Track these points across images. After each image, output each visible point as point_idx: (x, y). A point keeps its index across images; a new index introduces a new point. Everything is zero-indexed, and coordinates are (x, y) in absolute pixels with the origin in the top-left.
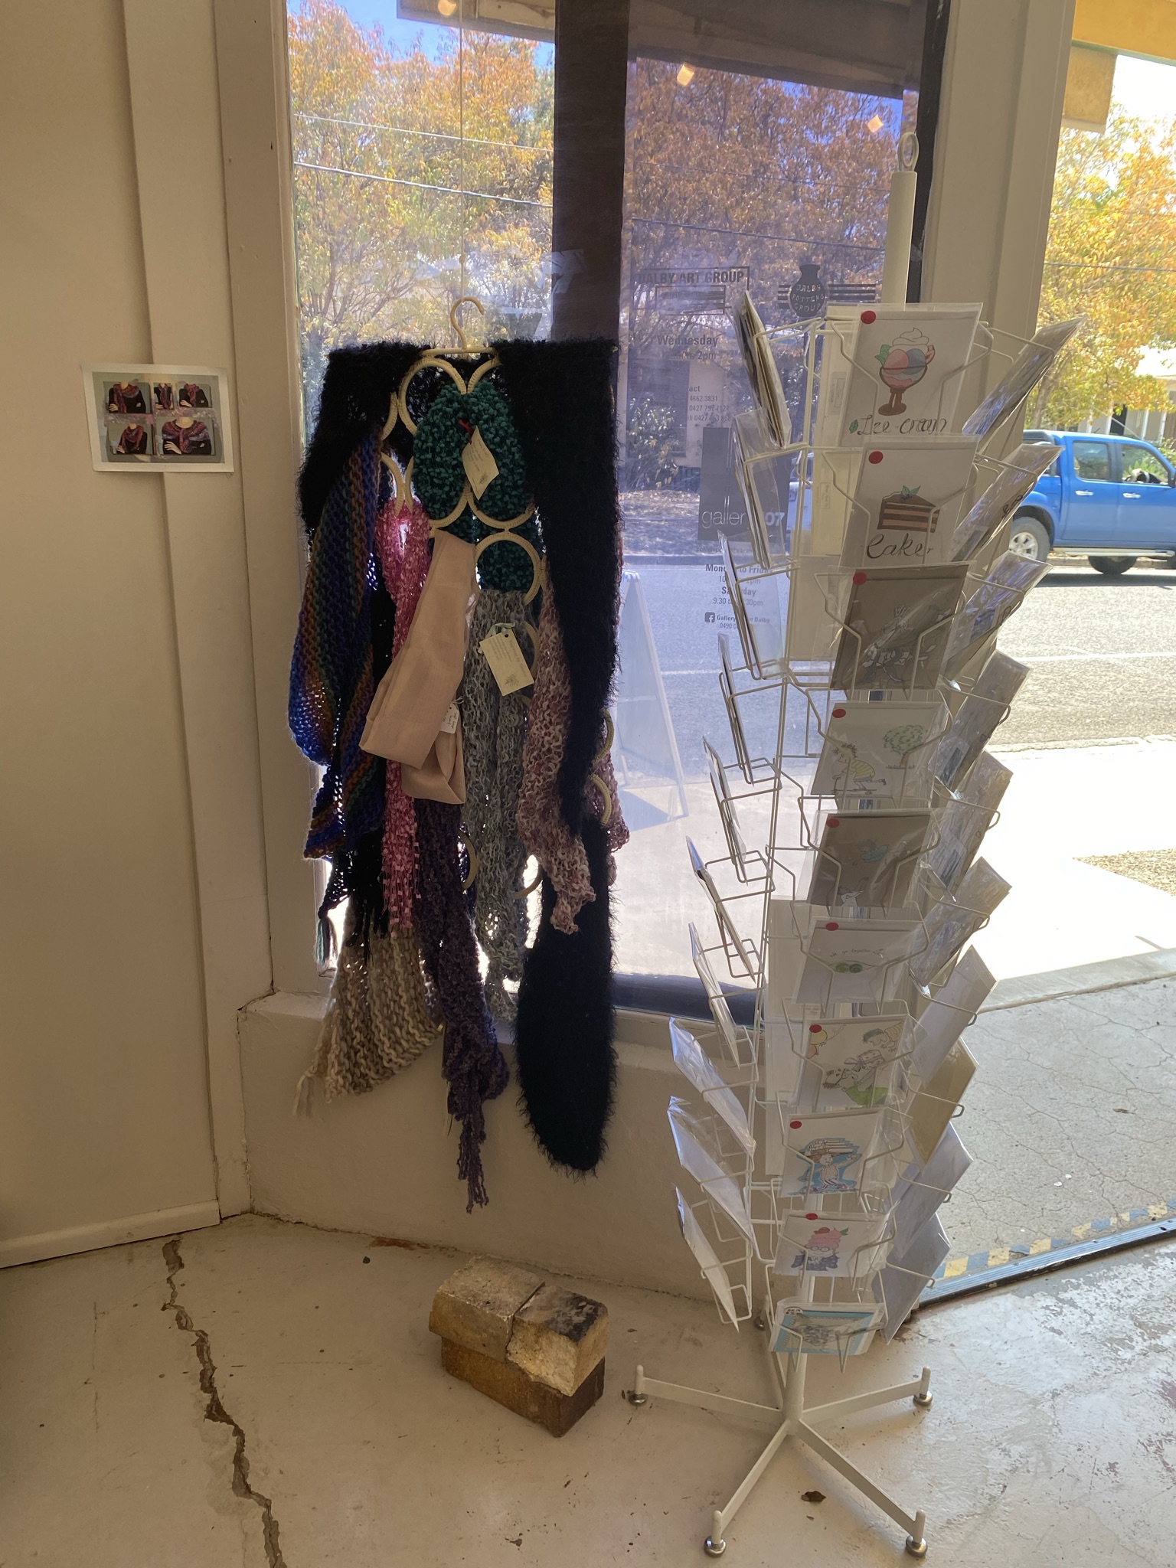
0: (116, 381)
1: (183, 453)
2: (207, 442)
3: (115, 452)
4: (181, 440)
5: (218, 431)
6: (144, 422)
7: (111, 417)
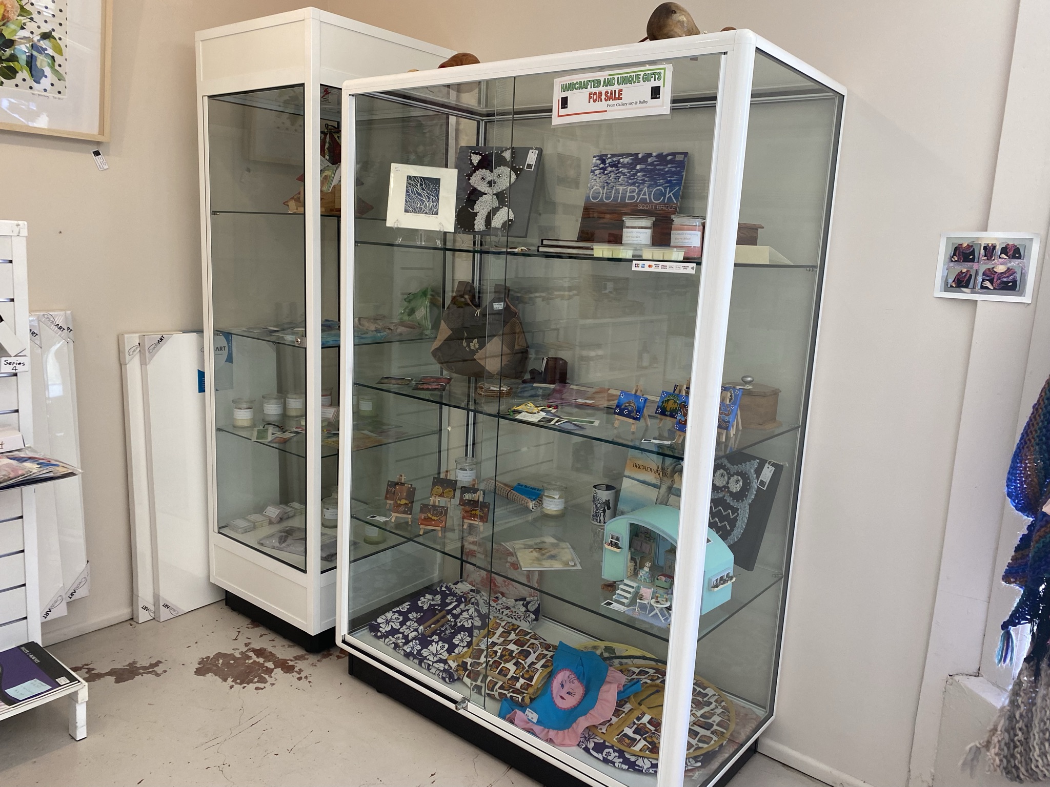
0: (960, 242)
1: (994, 289)
2: (1014, 282)
3: (949, 286)
4: (995, 280)
5: (1025, 276)
6: (972, 268)
7: (952, 264)
